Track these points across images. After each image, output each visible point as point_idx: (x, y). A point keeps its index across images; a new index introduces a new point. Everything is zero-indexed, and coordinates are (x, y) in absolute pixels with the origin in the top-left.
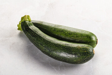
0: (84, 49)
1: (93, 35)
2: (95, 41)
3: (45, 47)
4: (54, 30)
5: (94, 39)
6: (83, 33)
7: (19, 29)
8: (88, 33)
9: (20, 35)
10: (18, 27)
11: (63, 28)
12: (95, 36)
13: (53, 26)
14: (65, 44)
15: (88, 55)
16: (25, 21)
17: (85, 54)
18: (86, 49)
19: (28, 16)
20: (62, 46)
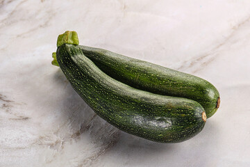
0: (181, 109)
1: (210, 86)
2: (214, 100)
4: (127, 68)
7: (54, 63)
10: (53, 59)
11: (147, 66)
12: (215, 90)
14: (142, 98)
16: (65, 44)
17: (183, 121)
18: (185, 111)
19: (73, 34)
20: (134, 102)
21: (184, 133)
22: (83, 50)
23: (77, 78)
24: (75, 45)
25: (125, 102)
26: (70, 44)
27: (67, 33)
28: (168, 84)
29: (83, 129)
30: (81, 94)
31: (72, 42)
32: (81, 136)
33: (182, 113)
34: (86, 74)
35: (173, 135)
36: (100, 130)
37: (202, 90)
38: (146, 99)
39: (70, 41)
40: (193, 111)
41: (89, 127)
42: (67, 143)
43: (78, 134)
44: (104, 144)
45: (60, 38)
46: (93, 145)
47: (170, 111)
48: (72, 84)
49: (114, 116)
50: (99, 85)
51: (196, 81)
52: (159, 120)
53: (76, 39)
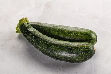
0: (85, 47)
1: (92, 32)
2: (95, 38)
3: (45, 48)
4: (53, 30)
5: (93, 36)
6: (83, 31)
7: (17, 32)
8: (87, 31)
9: (20, 38)
10: (16, 30)
11: (61, 28)
12: (95, 34)
13: (52, 27)
14: (66, 44)
15: (89, 54)
16: (23, 24)
17: (86, 52)
18: (87, 47)
19: (26, 19)
22: (31, 25)
23: (32, 38)
24: (28, 24)
25: (58, 47)
28: (74, 35)
30: (35, 45)
35: (82, 59)
39: (26, 22)
40: (90, 47)
45: (20, 21)
47: (80, 49)
52: (76, 53)
53: (28, 21)
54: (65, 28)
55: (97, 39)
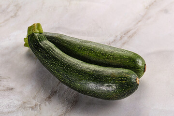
0: (122, 77)
1: (139, 57)
2: (142, 67)
4: (79, 48)
5: (140, 63)
6: (124, 54)
8: (131, 55)
10: (24, 42)
11: (93, 45)
12: (143, 60)
13: (78, 42)
16: (33, 34)
17: (124, 86)
18: (125, 78)
19: (39, 25)
20: (88, 74)
21: (125, 94)
22: (46, 36)
23: (45, 58)
24: (41, 33)
25: (81, 74)
26: (37, 33)
27: (34, 25)
28: (110, 58)
29: (52, 94)
30: (49, 69)
31: (38, 31)
32: (52, 99)
33: (123, 80)
34: (51, 55)
35: (117, 95)
36: (64, 93)
37: (134, 61)
38: (97, 71)
39: (37, 31)
40: (130, 78)
41: (56, 91)
42: (42, 105)
43: (49, 98)
44: (68, 104)
45: (30, 29)
46: (61, 105)
47: (114, 80)
48: (41, 62)
49: (74, 84)
50: (61, 63)
51: (129, 54)
52: (107, 86)
53: (40, 29)
54: (98, 47)
55: (145, 69)
